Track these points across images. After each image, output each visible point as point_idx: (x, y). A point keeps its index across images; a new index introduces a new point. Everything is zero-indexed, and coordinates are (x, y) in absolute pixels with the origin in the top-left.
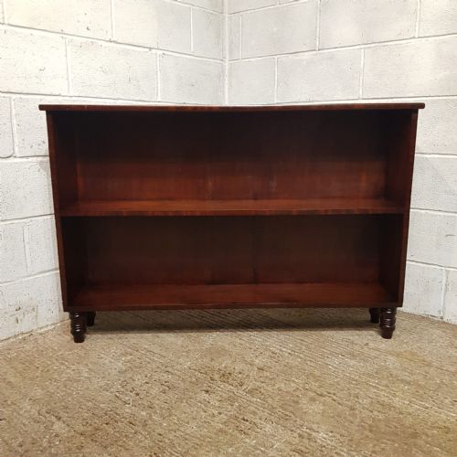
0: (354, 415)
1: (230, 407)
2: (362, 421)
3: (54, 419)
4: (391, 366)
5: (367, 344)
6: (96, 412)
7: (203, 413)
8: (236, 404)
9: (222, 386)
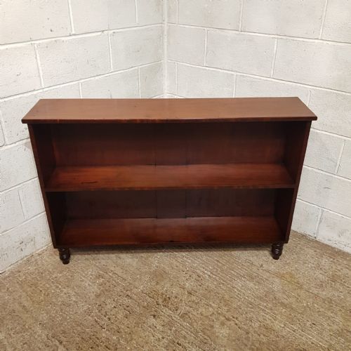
0: (247, 339)
1: (169, 331)
2: (253, 344)
3: (58, 343)
4: (275, 289)
5: (262, 266)
6: (84, 337)
7: (152, 338)
8: (174, 328)
9: (164, 311)
